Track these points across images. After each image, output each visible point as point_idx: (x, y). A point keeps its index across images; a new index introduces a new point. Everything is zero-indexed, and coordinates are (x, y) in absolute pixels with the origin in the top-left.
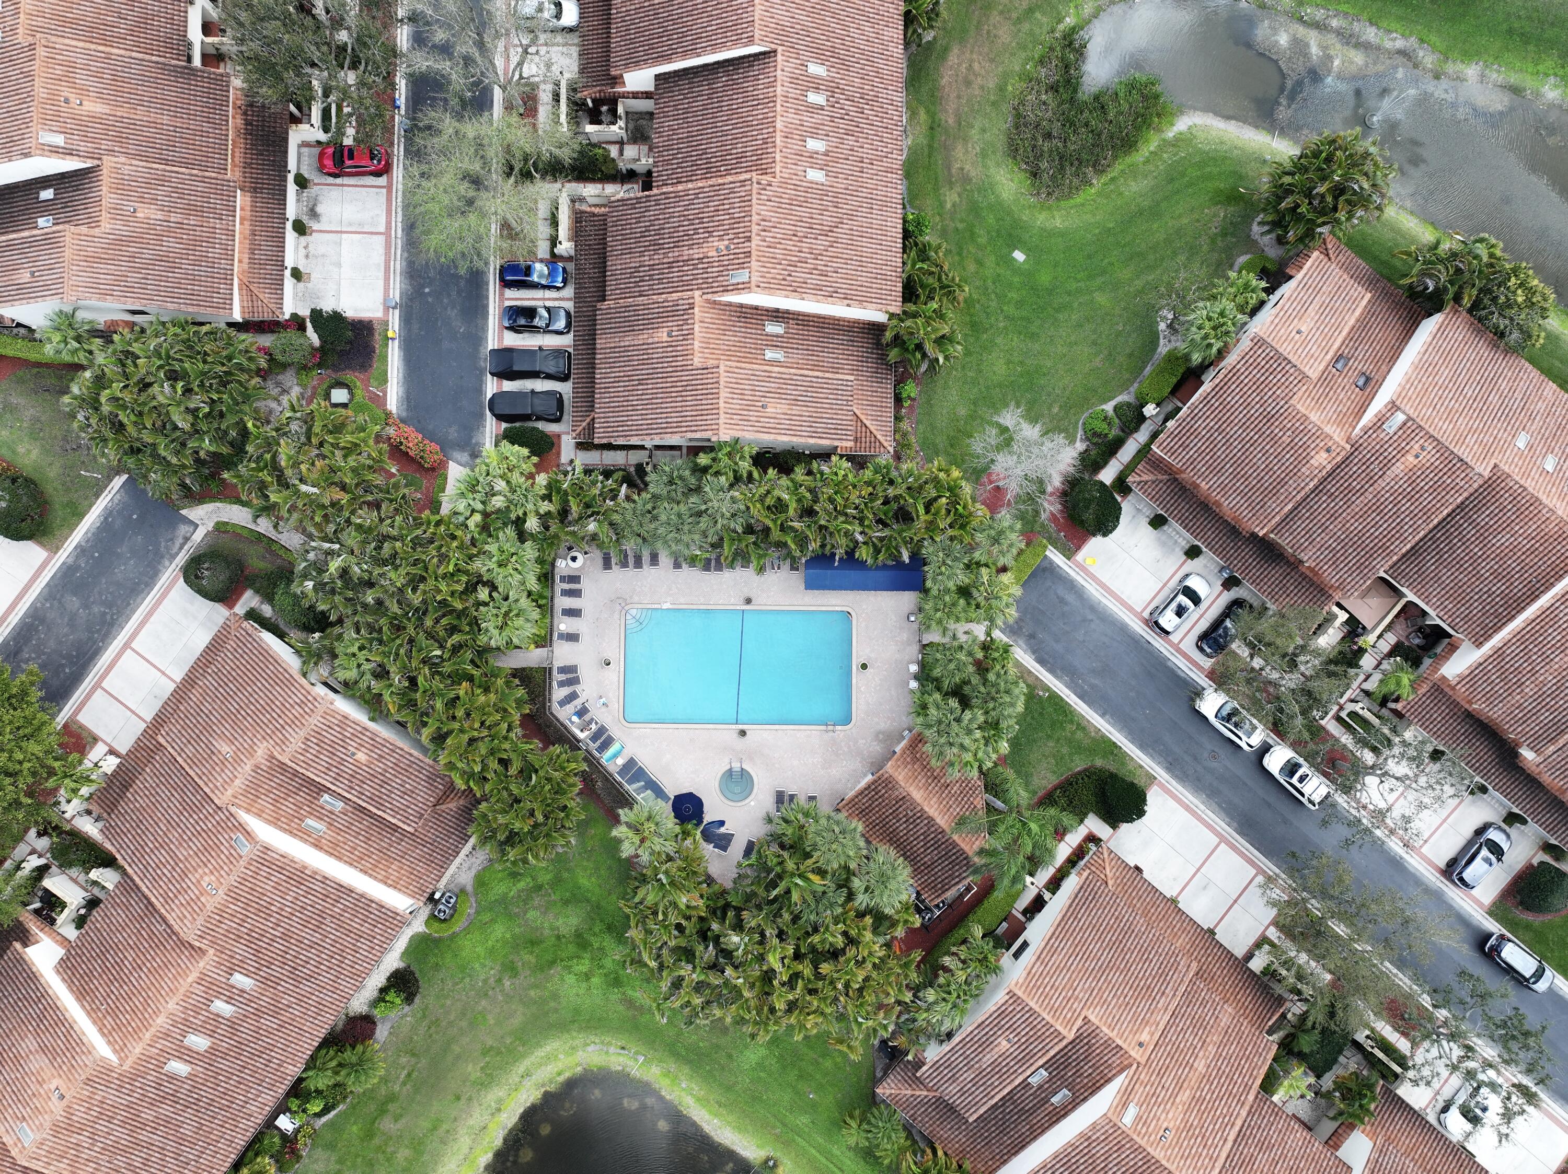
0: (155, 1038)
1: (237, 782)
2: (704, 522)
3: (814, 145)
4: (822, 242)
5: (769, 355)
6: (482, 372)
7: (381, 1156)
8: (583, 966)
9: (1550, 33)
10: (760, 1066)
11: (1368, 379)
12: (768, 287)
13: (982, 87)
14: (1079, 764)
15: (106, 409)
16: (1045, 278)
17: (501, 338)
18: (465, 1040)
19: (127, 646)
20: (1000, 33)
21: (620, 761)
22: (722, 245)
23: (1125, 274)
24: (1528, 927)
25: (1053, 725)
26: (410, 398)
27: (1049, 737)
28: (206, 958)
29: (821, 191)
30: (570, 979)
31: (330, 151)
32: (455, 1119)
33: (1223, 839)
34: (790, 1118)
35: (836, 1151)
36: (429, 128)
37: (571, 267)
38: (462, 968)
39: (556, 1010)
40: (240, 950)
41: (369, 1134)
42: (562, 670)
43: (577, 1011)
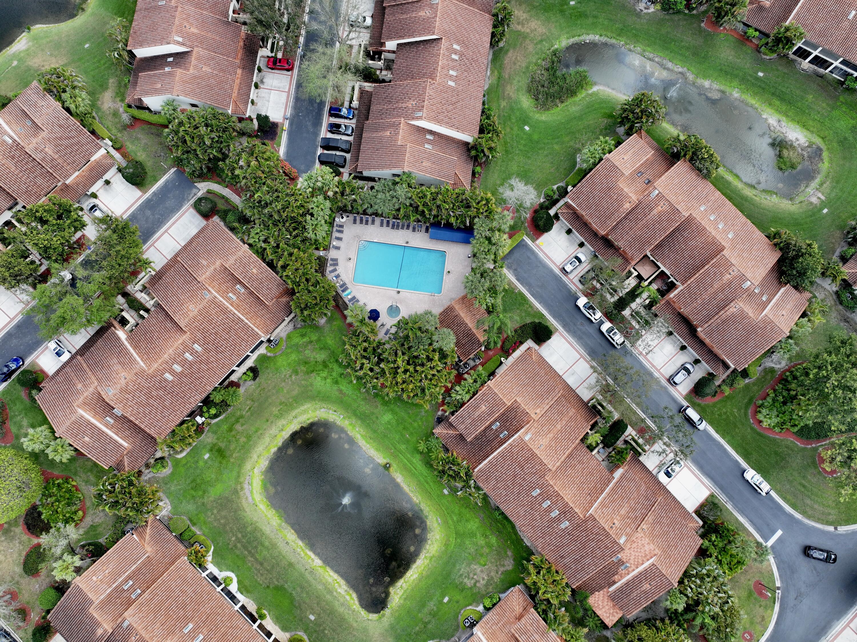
0: (162, 363)
1: (207, 273)
2: (395, 200)
3: (452, 72)
4: (450, 107)
5: (426, 146)
6: (317, 147)
7: (234, 439)
8: (324, 374)
9: (736, 72)
10: (389, 422)
11: (649, 182)
12: (429, 119)
13: (520, 66)
14: (528, 320)
15: (181, 134)
16: (536, 137)
17: (326, 134)
18: (274, 398)
19: (166, 231)
20: (529, 47)
21: (349, 297)
22: (414, 103)
23: (567, 139)
24: (699, 405)
25: (520, 305)
26: (288, 153)
27: (518, 308)
28: (186, 335)
29: (453, 89)
30: (318, 379)
31: (272, 59)
32: (265, 430)
33: (582, 357)
34: (398, 446)
35: (414, 461)
36: (313, 50)
37: (356, 112)
38: (277, 369)
39: (311, 391)
40: (199, 335)
41: (230, 430)
42: (332, 260)
43: (319, 392)
